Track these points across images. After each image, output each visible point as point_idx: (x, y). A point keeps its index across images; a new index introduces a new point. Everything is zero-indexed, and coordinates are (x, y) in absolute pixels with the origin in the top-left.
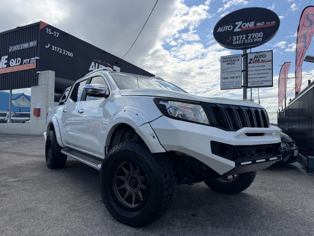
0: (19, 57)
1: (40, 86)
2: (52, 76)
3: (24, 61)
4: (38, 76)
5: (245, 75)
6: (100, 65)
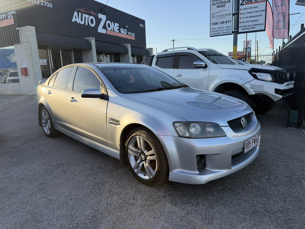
1: (23, 44)
2: (33, 33)
4: (18, 32)
5: (236, 18)
6: (83, 15)
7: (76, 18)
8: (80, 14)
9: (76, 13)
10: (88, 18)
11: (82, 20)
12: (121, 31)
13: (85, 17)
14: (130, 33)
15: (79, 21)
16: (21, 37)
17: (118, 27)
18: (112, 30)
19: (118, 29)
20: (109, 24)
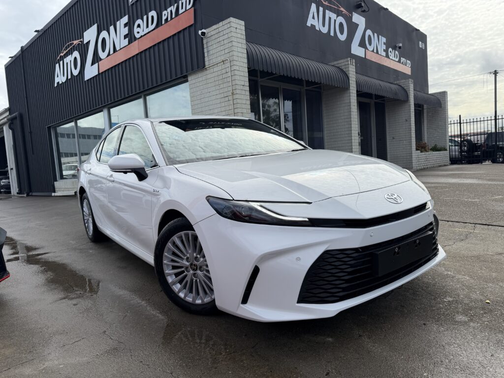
0: (150, 11)
1: (212, 70)
2: (239, 36)
3: (165, 14)
4: (203, 41)
7: (313, 18)
8: (321, 9)
9: (313, 7)
10: (335, 21)
11: (324, 26)
12: (390, 53)
13: (330, 18)
14: (404, 59)
15: (319, 26)
16: (208, 52)
17: (385, 46)
18: (375, 51)
19: (385, 49)
20: (369, 36)
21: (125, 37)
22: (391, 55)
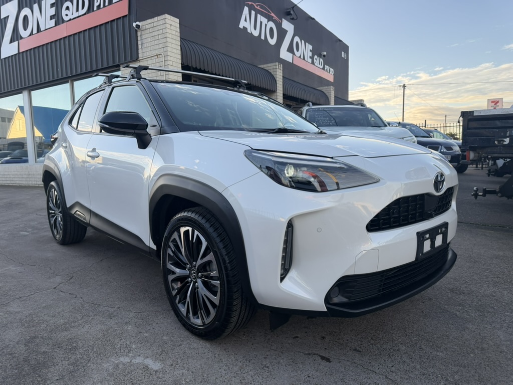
1: (145, 63)
2: (174, 32)
4: (137, 33)
6: (259, 16)
10: (266, 25)
11: (255, 28)
12: (315, 61)
13: (261, 22)
14: (328, 67)
16: (142, 44)
18: (302, 57)
20: (297, 43)
21: (52, 18)
22: (316, 62)
